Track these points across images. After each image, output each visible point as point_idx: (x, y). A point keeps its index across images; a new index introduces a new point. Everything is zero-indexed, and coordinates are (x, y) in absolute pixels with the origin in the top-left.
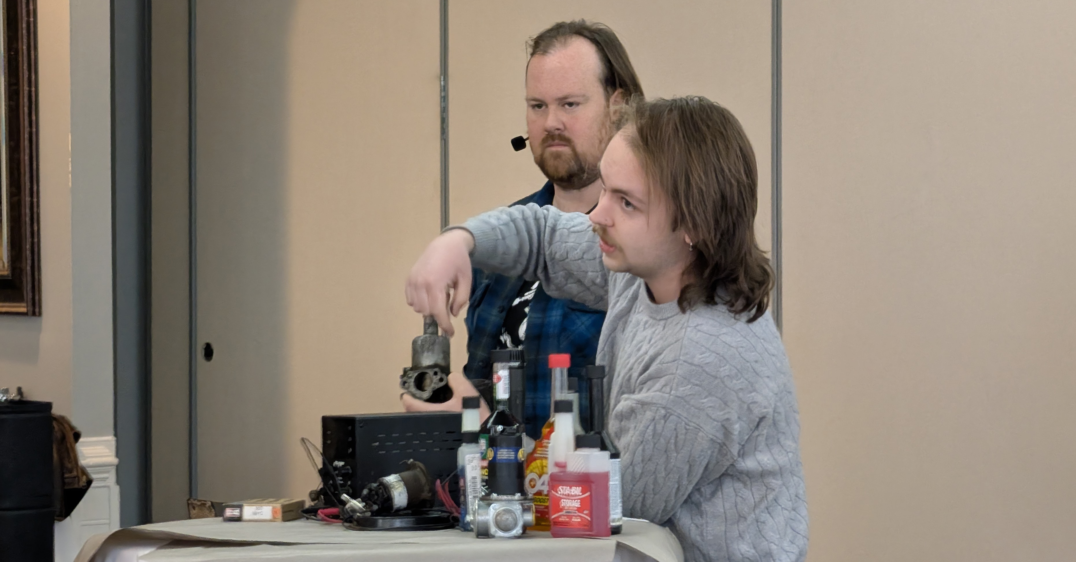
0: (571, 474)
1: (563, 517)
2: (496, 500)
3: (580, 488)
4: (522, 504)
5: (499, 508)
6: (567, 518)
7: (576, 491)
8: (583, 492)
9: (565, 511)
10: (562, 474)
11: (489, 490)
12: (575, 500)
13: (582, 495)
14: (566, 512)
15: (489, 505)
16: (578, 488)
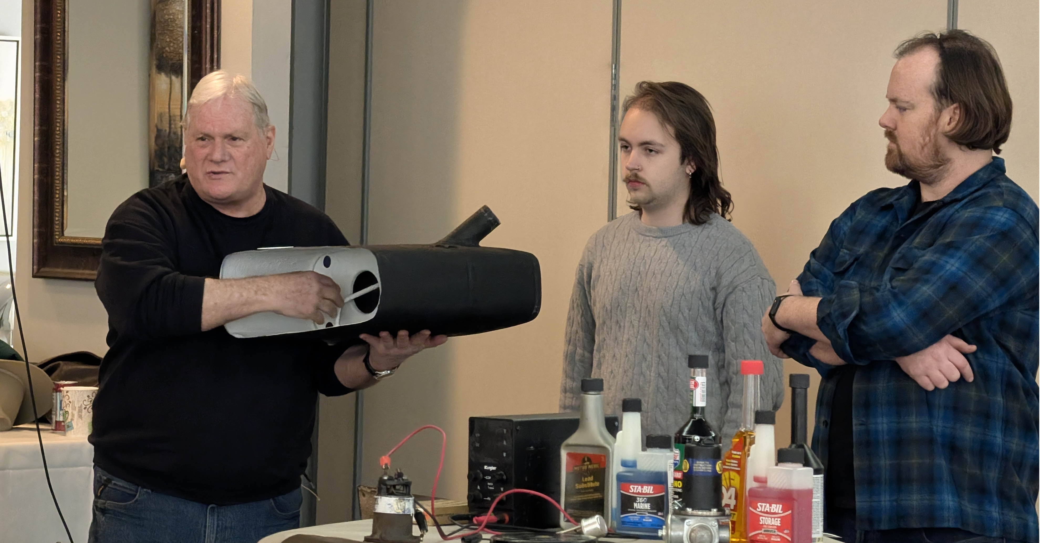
0: (771, 490)
1: (761, 535)
2: (692, 515)
3: (781, 506)
4: (718, 521)
5: (694, 524)
6: (766, 537)
7: (777, 508)
8: (784, 510)
9: (763, 529)
10: (761, 490)
11: (684, 504)
12: (775, 518)
13: (783, 513)
14: (765, 531)
15: (683, 520)
16: (778, 505)
